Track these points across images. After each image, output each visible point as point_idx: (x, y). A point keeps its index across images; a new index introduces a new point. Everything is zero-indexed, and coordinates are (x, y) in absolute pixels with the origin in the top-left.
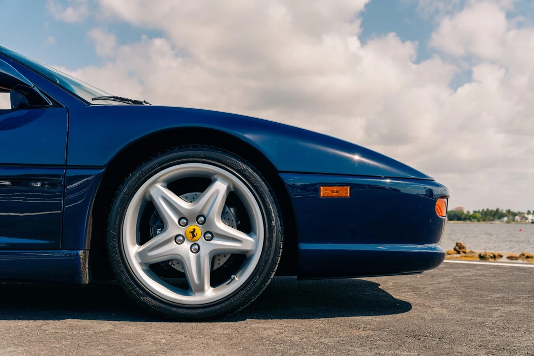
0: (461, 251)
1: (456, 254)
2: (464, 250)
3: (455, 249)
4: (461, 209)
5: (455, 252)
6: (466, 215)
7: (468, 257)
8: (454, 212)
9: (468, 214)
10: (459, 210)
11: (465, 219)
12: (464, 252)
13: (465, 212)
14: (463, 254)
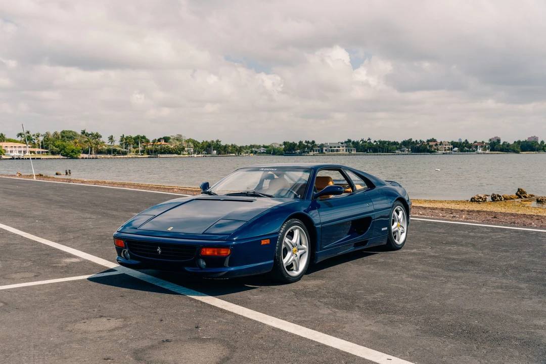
0: (522, 196)
1: (518, 198)
2: (525, 195)
3: (517, 194)
4: (536, 138)
5: (517, 196)
6: (540, 145)
7: (528, 201)
8: (528, 142)
9: (543, 145)
10: (533, 140)
11: (538, 150)
12: (525, 197)
13: (539, 142)
14: (524, 199)
